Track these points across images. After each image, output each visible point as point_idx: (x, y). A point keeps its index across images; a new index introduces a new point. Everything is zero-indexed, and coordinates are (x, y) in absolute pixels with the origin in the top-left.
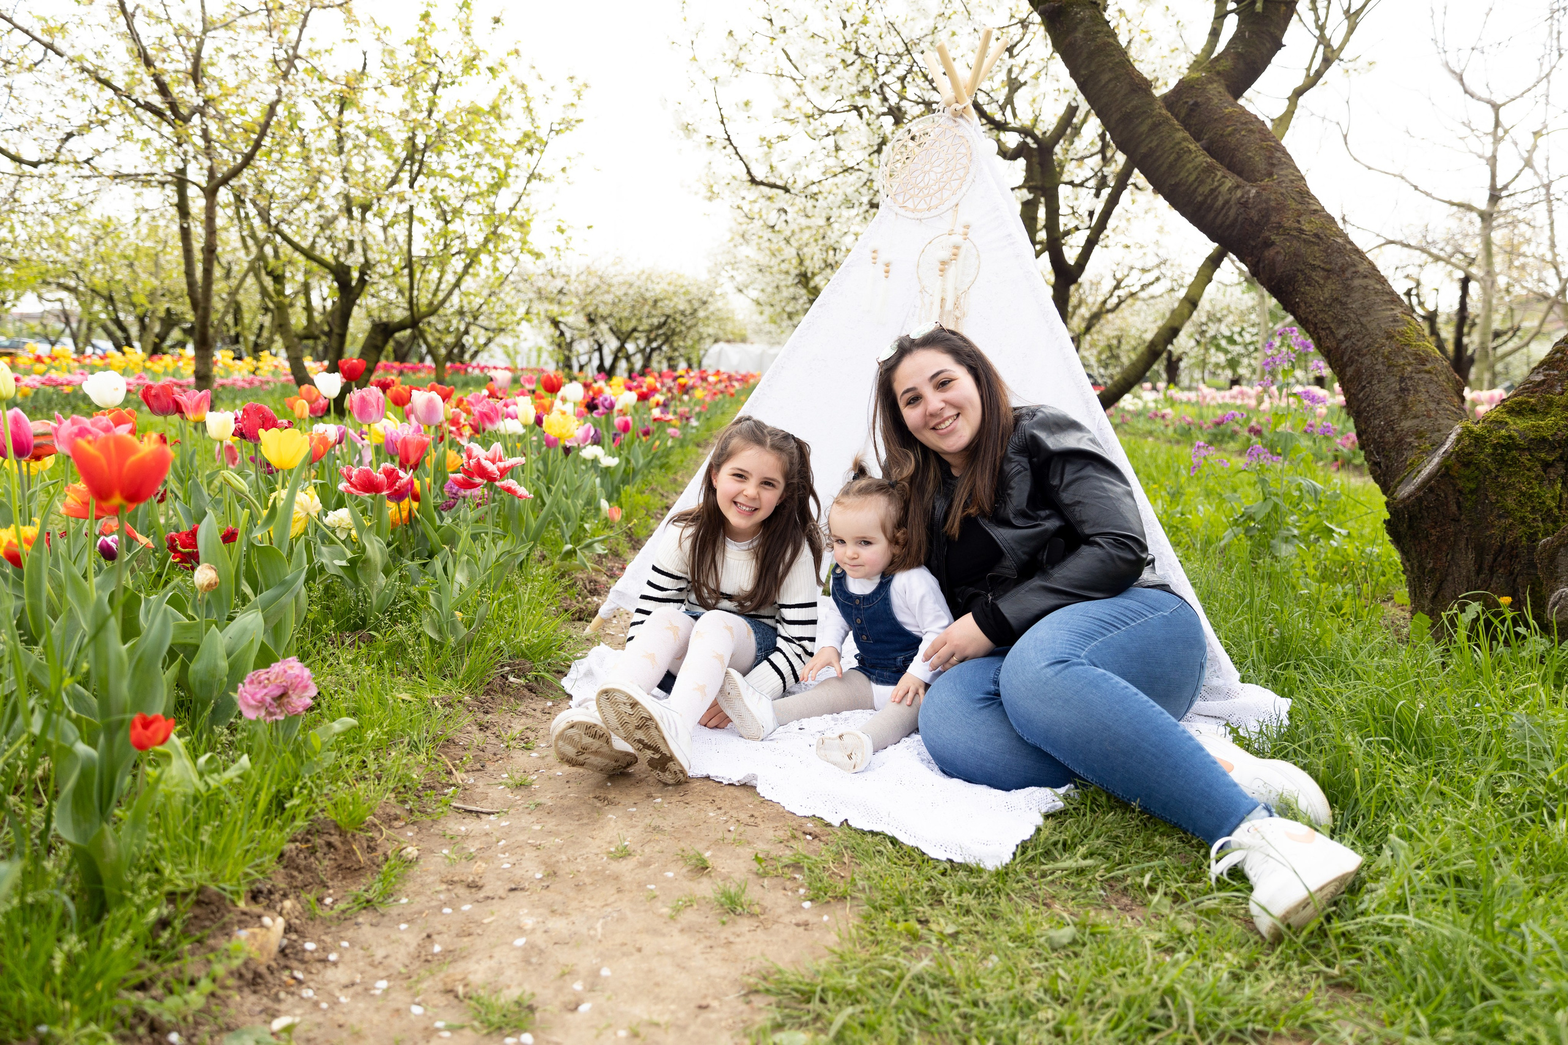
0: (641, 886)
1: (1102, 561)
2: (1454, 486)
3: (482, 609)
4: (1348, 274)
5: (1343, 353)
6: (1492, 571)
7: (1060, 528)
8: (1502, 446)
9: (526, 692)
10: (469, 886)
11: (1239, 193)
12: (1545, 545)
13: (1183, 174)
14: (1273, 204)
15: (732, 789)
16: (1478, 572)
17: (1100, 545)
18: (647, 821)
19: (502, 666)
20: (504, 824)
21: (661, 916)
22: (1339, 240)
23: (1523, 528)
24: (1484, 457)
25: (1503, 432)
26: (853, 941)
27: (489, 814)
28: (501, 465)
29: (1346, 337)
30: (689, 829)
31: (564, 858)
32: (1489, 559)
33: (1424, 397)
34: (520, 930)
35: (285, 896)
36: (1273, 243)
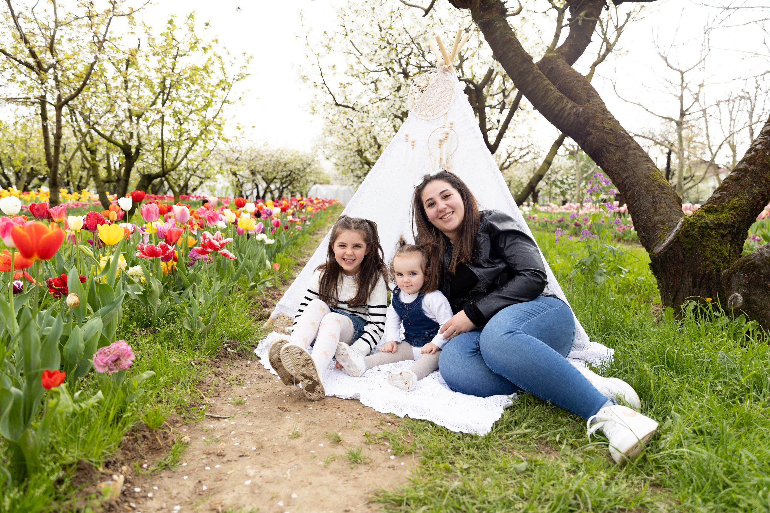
0: (307, 451)
1: (526, 283)
2: (682, 246)
3: (213, 315)
4: (627, 148)
5: (626, 185)
6: (700, 286)
7: (505, 268)
8: (703, 227)
9: (237, 356)
10: (218, 455)
11: (575, 110)
12: (725, 273)
13: (548, 101)
14: (590, 115)
15: (347, 401)
16: (694, 287)
17: (524, 275)
18: (307, 419)
19: (224, 344)
20: (233, 423)
21: (319, 466)
22: (622, 132)
23: (714, 266)
24: (695, 232)
25: (703, 221)
26: (417, 474)
27: (224, 418)
28: (221, 242)
29: (626, 177)
30: (328, 422)
31: (266, 439)
32: (699, 280)
33: (664, 205)
34: (247, 476)
35: (123, 464)
36: (591, 133)
